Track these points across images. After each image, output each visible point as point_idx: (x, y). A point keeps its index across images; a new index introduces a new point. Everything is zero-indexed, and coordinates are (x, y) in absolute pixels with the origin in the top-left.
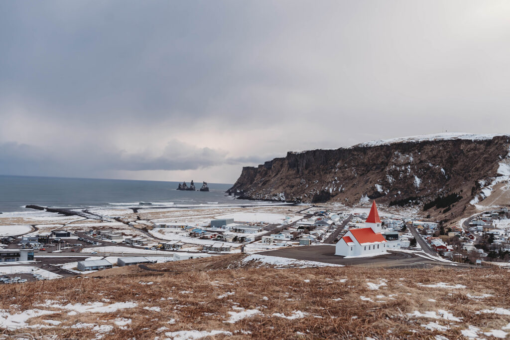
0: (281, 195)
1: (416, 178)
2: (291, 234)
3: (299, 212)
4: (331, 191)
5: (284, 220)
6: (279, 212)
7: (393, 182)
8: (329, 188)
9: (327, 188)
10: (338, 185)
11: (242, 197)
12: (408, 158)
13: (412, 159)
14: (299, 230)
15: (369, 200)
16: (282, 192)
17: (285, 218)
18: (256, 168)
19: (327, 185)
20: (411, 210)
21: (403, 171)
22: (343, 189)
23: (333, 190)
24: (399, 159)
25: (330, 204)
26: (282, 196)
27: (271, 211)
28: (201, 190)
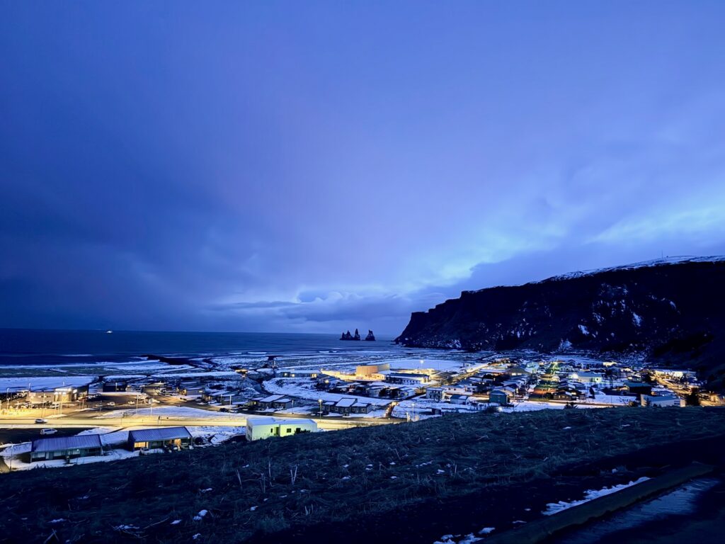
0: (456, 341)
1: (635, 315)
2: (473, 385)
3: (481, 359)
4: (519, 335)
5: (461, 367)
6: (454, 359)
7: (602, 322)
8: (517, 331)
9: (513, 332)
10: (527, 329)
11: (410, 345)
12: (621, 291)
13: (626, 291)
14: (485, 380)
15: (571, 346)
16: (457, 339)
17: (462, 365)
18: (427, 313)
19: (513, 329)
20: (634, 356)
21: (614, 307)
22: (535, 333)
23: (521, 335)
24: (608, 292)
25: (520, 351)
26: (457, 343)
27: (444, 358)
28: (367, 339)
